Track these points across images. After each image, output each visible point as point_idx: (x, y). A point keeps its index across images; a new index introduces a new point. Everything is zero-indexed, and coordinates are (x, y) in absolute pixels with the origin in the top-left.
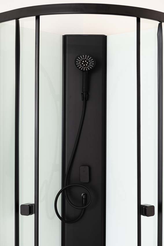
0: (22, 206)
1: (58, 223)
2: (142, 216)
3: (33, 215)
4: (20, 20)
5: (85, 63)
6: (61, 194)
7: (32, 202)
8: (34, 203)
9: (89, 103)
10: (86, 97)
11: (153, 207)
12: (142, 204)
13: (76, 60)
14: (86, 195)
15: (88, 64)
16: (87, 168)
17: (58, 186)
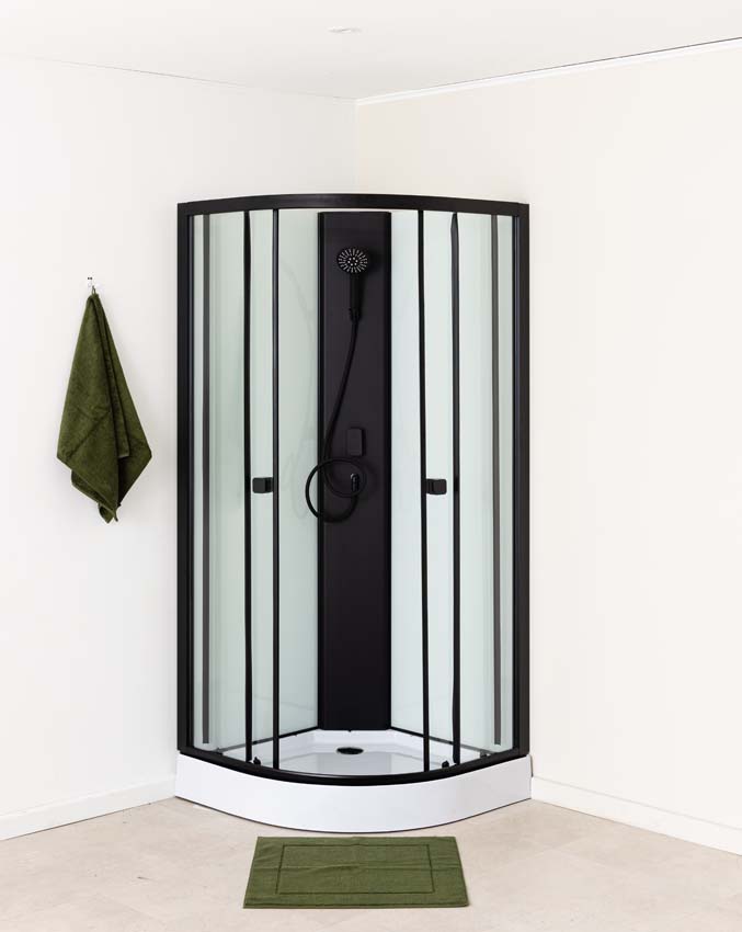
0: (255, 479)
1: (312, 520)
2: (428, 495)
3: (271, 494)
4: (251, 213)
5: (353, 262)
6: (316, 474)
7: (270, 474)
8: (271, 476)
9: (362, 324)
10: (357, 314)
11: (443, 482)
12: (428, 477)
13: (338, 257)
14: (357, 477)
15: (358, 263)
16: (359, 432)
17: (311, 461)
